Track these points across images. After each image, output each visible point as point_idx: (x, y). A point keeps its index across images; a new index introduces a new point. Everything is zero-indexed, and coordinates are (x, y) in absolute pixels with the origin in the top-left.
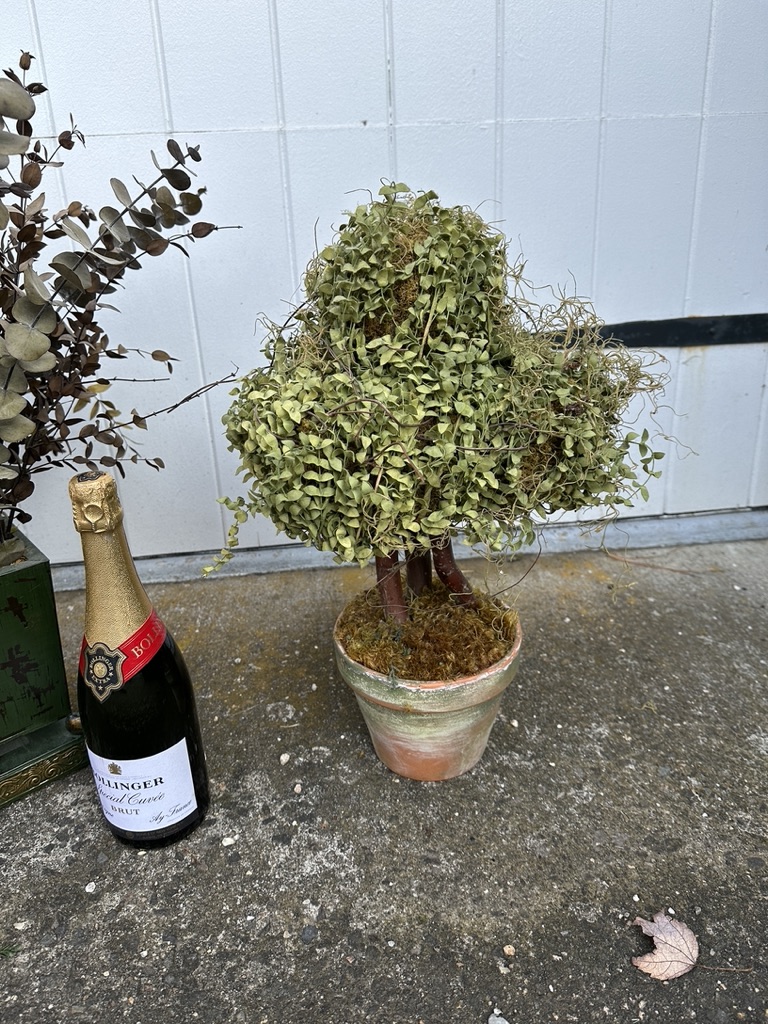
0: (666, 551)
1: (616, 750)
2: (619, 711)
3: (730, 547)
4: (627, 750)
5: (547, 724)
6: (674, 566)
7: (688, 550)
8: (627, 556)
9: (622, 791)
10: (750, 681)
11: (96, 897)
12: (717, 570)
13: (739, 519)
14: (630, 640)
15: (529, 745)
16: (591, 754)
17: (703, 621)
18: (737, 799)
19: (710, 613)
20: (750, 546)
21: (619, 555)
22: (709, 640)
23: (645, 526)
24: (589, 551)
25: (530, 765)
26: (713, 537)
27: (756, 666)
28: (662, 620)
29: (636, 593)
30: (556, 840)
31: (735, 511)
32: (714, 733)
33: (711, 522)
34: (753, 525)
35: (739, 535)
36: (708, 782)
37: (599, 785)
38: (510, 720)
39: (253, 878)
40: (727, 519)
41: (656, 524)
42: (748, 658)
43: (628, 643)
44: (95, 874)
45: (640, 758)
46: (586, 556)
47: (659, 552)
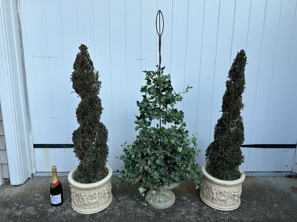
0: (260, 177)
1: (257, 205)
2: (257, 200)
3: (270, 178)
4: (258, 205)
5: (248, 201)
6: (261, 180)
7: (263, 178)
8: (254, 178)
9: (259, 209)
10: (273, 198)
11: (203, 214)
12: (268, 182)
13: (271, 173)
14: (257, 191)
15: (246, 203)
16: (254, 205)
17: (267, 189)
18: (272, 211)
19: (267, 188)
20: (273, 178)
21: (253, 178)
22: (268, 192)
23: (257, 173)
24: (248, 176)
25: (247, 205)
26: (267, 176)
27: (274, 196)
28: (261, 188)
29: (256, 184)
30: (252, 213)
31: (270, 172)
32: (269, 204)
33: (267, 173)
34: (273, 174)
35: (271, 176)
36: (269, 209)
37: (256, 208)
38: (243, 200)
39: (219, 214)
40: (269, 173)
41: (258, 173)
42: (273, 195)
43: (256, 191)
44: (201, 212)
45: (260, 206)
46: (248, 177)
47: (259, 178)
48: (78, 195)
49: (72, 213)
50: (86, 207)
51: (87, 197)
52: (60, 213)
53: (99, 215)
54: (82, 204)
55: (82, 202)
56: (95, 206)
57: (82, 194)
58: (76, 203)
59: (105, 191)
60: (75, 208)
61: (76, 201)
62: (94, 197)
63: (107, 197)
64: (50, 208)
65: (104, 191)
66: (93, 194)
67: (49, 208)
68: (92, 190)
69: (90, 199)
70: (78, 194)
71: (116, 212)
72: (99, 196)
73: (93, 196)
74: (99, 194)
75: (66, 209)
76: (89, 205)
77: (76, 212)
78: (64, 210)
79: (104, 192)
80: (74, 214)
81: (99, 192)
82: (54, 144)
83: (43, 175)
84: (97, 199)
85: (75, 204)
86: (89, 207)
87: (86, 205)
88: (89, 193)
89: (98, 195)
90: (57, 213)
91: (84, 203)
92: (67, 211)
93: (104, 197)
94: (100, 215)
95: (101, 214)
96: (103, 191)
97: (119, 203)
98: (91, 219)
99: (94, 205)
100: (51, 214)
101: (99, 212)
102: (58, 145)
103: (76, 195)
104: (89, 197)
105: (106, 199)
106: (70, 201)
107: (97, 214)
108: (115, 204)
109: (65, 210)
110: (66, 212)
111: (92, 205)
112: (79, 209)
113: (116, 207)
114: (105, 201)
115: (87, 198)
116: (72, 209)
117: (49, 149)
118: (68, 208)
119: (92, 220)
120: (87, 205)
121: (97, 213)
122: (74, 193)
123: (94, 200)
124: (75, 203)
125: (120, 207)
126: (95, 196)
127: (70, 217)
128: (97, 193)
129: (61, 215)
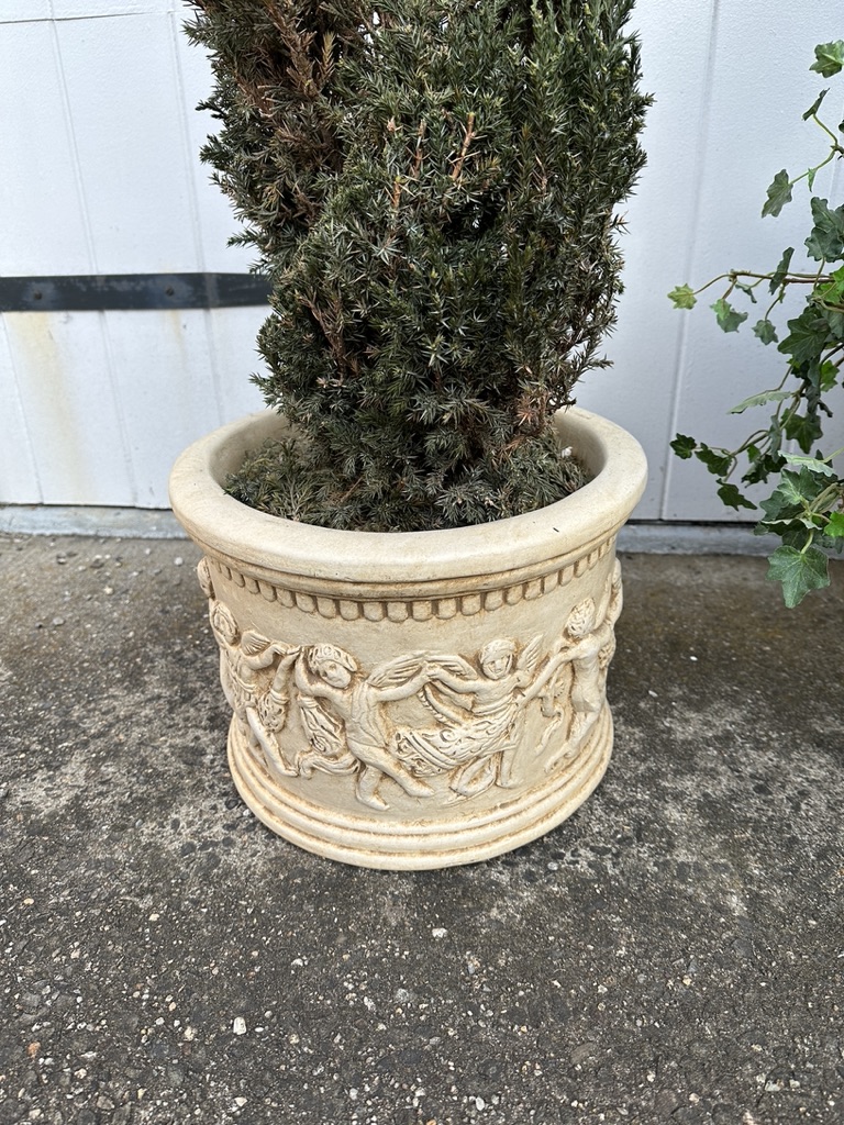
48: (285, 662)
49: (228, 842)
50: (375, 801)
51: (390, 692)
52: (115, 828)
53: (514, 884)
54: (331, 764)
55: (335, 742)
56: (467, 796)
57: (326, 652)
58: (270, 744)
59: (577, 640)
60: (263, 796)
61: (261, 731)
62: (467, 700)
63: (587, 709)
64: (39, 776)
65: (566, 634)
66: (453, 658)
67: (30, 774)
68: (448, 608)
69: (419, 710)
70: (277, 656)
71: (698, 868)
72: (518, 690)
73: (454, 680)
74: (514, 668)
75: (176, 790)
76: (403, 775)
77: (272, 835)
78: (160, 801)
79: (571, 654)
80: (248, 858)
81: (519, 648)
82: (93, 278)
83: (44, 523)
84: (500, 721)
85: (257, 754)
86: (409, 804)
87: (370, 777)
88: (405, 643)
89: (509, 682)
90: (89, 825)
91: (348, 759)
92: (183, 813)
93: (564, 699)
94: (528, 896)
95: (530, 877)
96: (561, 641)
97: (692, 770)
98: (439, 933)
99: (461, 782)
100: (36, 829)
101: (509, 859)
102: (125, 286)
103: (257, 660)
104: (408, 688)
105: (580, 730)
106: (219, 721)
107: (494, 875)
108: (650, 779)
109: (164, 804)
110: (176, 824)
111: (441, 784)
112: (302, 806)
113: (673, 813)
114: (566, 747)
115: (384, 704)
116: (235, 799)
117: (56, 318)
118: (198, 787)
119: (448, 944)
120: (385, 775)
121: (491, 863)
122: (236, 641)
123: (458, 732)
124: (258, 745)
125: (714, 812)
126: (479, 683)
127: (207, 879)
128: (496, 648)
129: (120, 856)
